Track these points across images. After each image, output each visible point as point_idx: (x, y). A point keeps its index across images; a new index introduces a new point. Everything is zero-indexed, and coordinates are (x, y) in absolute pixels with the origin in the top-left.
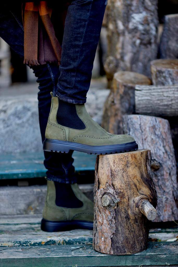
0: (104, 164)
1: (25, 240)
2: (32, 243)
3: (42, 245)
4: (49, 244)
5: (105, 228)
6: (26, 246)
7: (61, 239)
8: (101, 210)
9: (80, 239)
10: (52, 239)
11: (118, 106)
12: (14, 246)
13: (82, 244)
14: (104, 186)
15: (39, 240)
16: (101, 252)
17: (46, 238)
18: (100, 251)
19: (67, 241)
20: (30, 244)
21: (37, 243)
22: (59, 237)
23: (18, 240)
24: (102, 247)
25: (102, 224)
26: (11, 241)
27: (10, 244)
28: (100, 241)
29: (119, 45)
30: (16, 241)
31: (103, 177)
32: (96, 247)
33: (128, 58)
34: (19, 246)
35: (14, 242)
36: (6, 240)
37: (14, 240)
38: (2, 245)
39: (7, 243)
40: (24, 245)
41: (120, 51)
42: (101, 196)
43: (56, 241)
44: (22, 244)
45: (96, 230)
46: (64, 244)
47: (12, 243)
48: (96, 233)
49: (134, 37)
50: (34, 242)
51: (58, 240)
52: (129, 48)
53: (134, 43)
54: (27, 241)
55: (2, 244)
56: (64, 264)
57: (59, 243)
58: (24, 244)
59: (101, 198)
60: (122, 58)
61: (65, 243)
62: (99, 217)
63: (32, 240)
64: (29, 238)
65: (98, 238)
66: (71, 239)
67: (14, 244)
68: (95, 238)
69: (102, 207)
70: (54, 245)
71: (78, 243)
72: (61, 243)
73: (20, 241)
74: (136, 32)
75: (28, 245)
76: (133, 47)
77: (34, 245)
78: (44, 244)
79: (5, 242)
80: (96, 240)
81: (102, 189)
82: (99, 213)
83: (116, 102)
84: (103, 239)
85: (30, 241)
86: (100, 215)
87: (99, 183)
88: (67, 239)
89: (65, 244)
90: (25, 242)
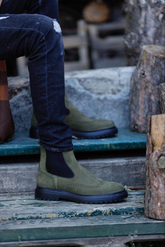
0: (159, 124)
1: (70, 211)
2: (78, 214)
3: (87, 216)
4: (95, 215)
5: (161, 192)
6: (71, 217)
7: (107, 209)
8: (157, 173)
9: (127, 209)
10: (98, 209)
11: (148, 78)
12: (59, 217)
13: (129, 214)
14: (159, 148)
15: (85, 211)
16: (157, 218)
17: (91, 208)
18: (155, 218)
19: (114, 212)
20: (76, 215)
21: (82, 214)
22: (105, 208)
23: (63, 211)
24: (159, 213)
25: (157, 189)
26: (56, 213)
27: (55, 215)
28: (156, 207)
29: (142, 20)
30: (61, 212)
31: (158, 138)
32: (151, 213)
33: (151, 33)
34: (64, 217)
35: (58, 214)
36: (50, 211)
37: (59, 211)
38: (46, 217)
39: (52, 215)
40: (69, 217)
41: (142, 26)
42: (157, 158)
43: (102, 211)
44: (67, 215)
45: (151, 196)
46: (110, 215)
47: (56, 214)
48: (150, 199)
49: (157, 11)
50: (80, 213)
51: (105, 210)
52: (152, 23)
53: (157, 17)
54: (72, 212)
55: (46, 215)
56: (120, 232)
57: (106, 213)
58: (70, 215)
59: (157, 160)
60: (145, 33)
61: (112, 213)
62: (155, 181)
63: (77, 211)
64: (74, 209)
65: (153, 204)
66: (118, 209)
67: (59, 216)
68: (150, 204)
69: (158, 170)
70: (101, 216)
71: (125, 213)
72: (108, 213)
73: (65, 212)
74: (159, 7)
75: (73, 216)
76: (155, 22)
77: (80, 215)
78: (90, 214)
79: (49, 213)
80: (151, 206)
81: (157, 151)
82: (154, 177)
83: (146, 74)
84: (159, 204)
85: (75, 212)
86: (156, 179)
87: (153, 145)
88: (114, 209)
89: (112, 215)
90: (70, 213)
